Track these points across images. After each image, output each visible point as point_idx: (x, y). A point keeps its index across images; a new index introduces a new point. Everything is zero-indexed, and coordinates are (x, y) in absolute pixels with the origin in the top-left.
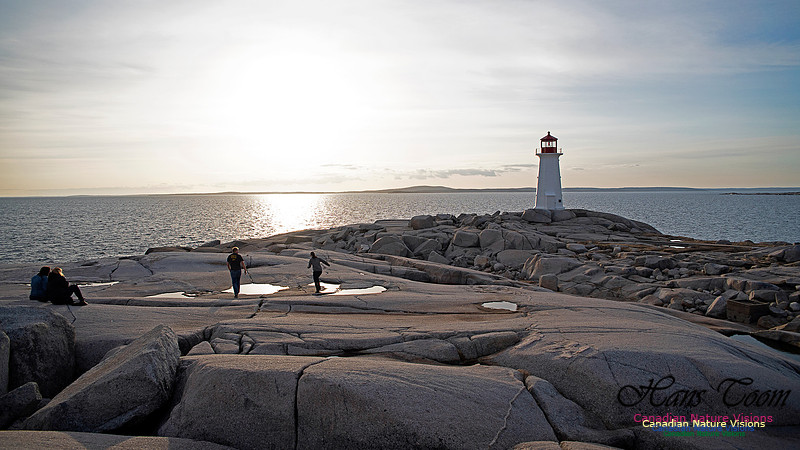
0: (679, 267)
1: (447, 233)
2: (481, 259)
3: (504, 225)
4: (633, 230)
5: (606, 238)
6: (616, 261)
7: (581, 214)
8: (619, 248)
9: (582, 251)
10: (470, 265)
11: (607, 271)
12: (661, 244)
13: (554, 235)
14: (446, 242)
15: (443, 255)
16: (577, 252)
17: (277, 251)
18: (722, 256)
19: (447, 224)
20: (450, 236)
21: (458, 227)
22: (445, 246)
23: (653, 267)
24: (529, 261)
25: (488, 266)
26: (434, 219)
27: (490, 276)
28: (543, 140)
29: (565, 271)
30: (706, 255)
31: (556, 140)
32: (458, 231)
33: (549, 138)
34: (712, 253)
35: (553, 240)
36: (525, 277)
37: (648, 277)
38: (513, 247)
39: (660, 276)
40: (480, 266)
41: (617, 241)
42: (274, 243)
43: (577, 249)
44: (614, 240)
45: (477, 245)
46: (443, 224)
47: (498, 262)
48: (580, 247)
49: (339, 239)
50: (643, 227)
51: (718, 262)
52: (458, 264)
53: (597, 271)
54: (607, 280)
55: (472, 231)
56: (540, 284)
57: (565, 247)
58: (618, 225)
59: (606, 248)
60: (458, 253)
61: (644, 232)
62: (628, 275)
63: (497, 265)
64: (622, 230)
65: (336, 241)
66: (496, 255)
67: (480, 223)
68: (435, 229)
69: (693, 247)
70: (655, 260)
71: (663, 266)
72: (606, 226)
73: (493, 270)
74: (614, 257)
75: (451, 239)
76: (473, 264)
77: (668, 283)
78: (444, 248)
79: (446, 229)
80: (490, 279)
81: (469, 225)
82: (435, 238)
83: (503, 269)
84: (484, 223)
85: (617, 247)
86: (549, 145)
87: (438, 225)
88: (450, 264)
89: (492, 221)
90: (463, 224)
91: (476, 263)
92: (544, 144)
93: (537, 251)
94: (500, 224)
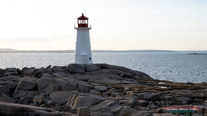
0: (164, 100)
1: (14, 81)
2: (38, 98)
3: (54, 74)
4: (136, 77)
5: (119, 82)
6: (126, 97)
7: (103, 67)
8: (128, 88)
9: (105, 91)
10: (30, 102)
11: (121, 104)
12: (153, 85)
13: (86, 80)
14: (13, 87)
15: (11, 96)
16: (102, 92)
18: (189, 92)
19: (14, 74)
20: (16, 83)
21: (22, 77)
22: (12, 90)
23: (149, 100)
24: (71, 98)
25: (43, 103)
26: (4, 71)
27: (45, 110)
28: (79, 19)
29: (94, 104)
30: (180, 92)
31: (87, 19)
32: (22, 79)
33: (83, 18)
34: (183, 90)
35: (86, 84)
36: (68, 109)
37: (146, 106)
38: (60, 89)
39: (153, 106)
40: (37, 103)
41: (126, 84)
43: (102, 89)
44: (124, 84)
45: (35, 88)
46: (11, 75)
47: (50, 99)
48: (103, 88)
51: (187, 96)
52: (22, 102)
53: (115, 104)
54: (121, 109)
55: (31, 79)
56: (78, 113)
57: (94, 89)
58: (126, 73)
59: (120, 88)
60: (22, 94)
61: (142, 78)
62: (134, 105)
63: (49, 102)
64: (129, 77)
66: (48, 95)
67: (37, 73)
68: (5, 78)
69: (172, 86)
70: (150, 95)
71: (155, 99)
72: (119, 74)
73: (46, 105)
74: (125, 94)
75: (16, 85)
76: (32, 102)
77: (158, 110)
78: (11, 92)
79: (13, 78)
80: (45, 112)
81: (29, 75)
82: (5, 84)
83: (53, 105)
84: (40, 73)
85: (126, 88)
86: (83, 22)
87: (7, 75)
88: (16, 103)
89: (46, 72)
90: (26, 74)
91: (34, 101)
92: (80, 22)
93: (76, 92)
94: (51, 74)
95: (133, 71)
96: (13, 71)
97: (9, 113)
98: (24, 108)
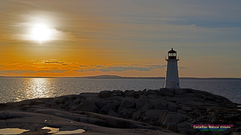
1: (119, 100)
2: (136, 114)
3: (148, 96)
4: (217, 100)
5: (203, 104)
7: (189, 91)
8: (210, 110)
9: (190, 111)
10: (130, 117)
12: (233, 108)
13: (175, 102)
14: (118, 105)
15: (116, 112)
16: (188, 111)
17: (24, 109)
19: (118, 95)
20: (120, 102)
21: (124, 97)
22: (117, 107)
23: (229, 120)
24: (162, 116)
25: (140, 118)
26: (112, 92)
27: (141, 124)
28: (169, 52)
29: (181, 122)
31: (176, 52)
32: (124, 99)
33: (172, 52)
35: (174, 105)
36: (160, 125)
38: (153, 108)
40: (136, 118)
41: (209, 106)
42: (23, 105)
44: (207, 105)
45: (134, 107)
46: (117, 95)
47: (146, 116)
48: (189, 108)
49: (60, 103)
50: (222, 99)
52: (124, 117)
55: (131, 99)
56: (168, 128)
57: (181, 109)
58: (209, 97)
59: (203, 109)
60: (124, 111)
61: (222, 101)
63: (145, 118)
64: (211, 100)
65: (58, 104)
66: (144, 112)
67: (136, 95)
68: (112, 98)
72: (202, 98)
73: (143, 120)
74: (207, 114)
75: (120, 104)
76: (132, 117)
77: (237, 129)
78: (116, 109)
79: (118, 98)
80: (141, 126)
81: (130, 96)
82: (112, 103)
83: (148, 120)
84: (138, 95)
85: (208, 109)
86: (172, 55)
87: (114, 96)
88: (120, 117)
89: (142, 94)
90: (127, 95)
91: (133, 117)
92: (170, 55)
93: (166, 110)
94: (146, 96)
95: (215, 96)
96: (118, 93)
97: (115, 124)
98: (125, 122)
